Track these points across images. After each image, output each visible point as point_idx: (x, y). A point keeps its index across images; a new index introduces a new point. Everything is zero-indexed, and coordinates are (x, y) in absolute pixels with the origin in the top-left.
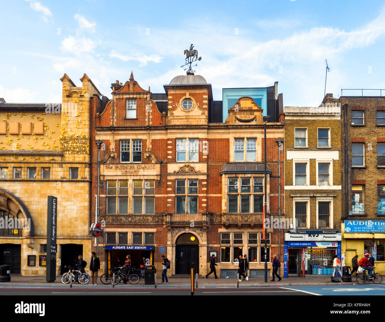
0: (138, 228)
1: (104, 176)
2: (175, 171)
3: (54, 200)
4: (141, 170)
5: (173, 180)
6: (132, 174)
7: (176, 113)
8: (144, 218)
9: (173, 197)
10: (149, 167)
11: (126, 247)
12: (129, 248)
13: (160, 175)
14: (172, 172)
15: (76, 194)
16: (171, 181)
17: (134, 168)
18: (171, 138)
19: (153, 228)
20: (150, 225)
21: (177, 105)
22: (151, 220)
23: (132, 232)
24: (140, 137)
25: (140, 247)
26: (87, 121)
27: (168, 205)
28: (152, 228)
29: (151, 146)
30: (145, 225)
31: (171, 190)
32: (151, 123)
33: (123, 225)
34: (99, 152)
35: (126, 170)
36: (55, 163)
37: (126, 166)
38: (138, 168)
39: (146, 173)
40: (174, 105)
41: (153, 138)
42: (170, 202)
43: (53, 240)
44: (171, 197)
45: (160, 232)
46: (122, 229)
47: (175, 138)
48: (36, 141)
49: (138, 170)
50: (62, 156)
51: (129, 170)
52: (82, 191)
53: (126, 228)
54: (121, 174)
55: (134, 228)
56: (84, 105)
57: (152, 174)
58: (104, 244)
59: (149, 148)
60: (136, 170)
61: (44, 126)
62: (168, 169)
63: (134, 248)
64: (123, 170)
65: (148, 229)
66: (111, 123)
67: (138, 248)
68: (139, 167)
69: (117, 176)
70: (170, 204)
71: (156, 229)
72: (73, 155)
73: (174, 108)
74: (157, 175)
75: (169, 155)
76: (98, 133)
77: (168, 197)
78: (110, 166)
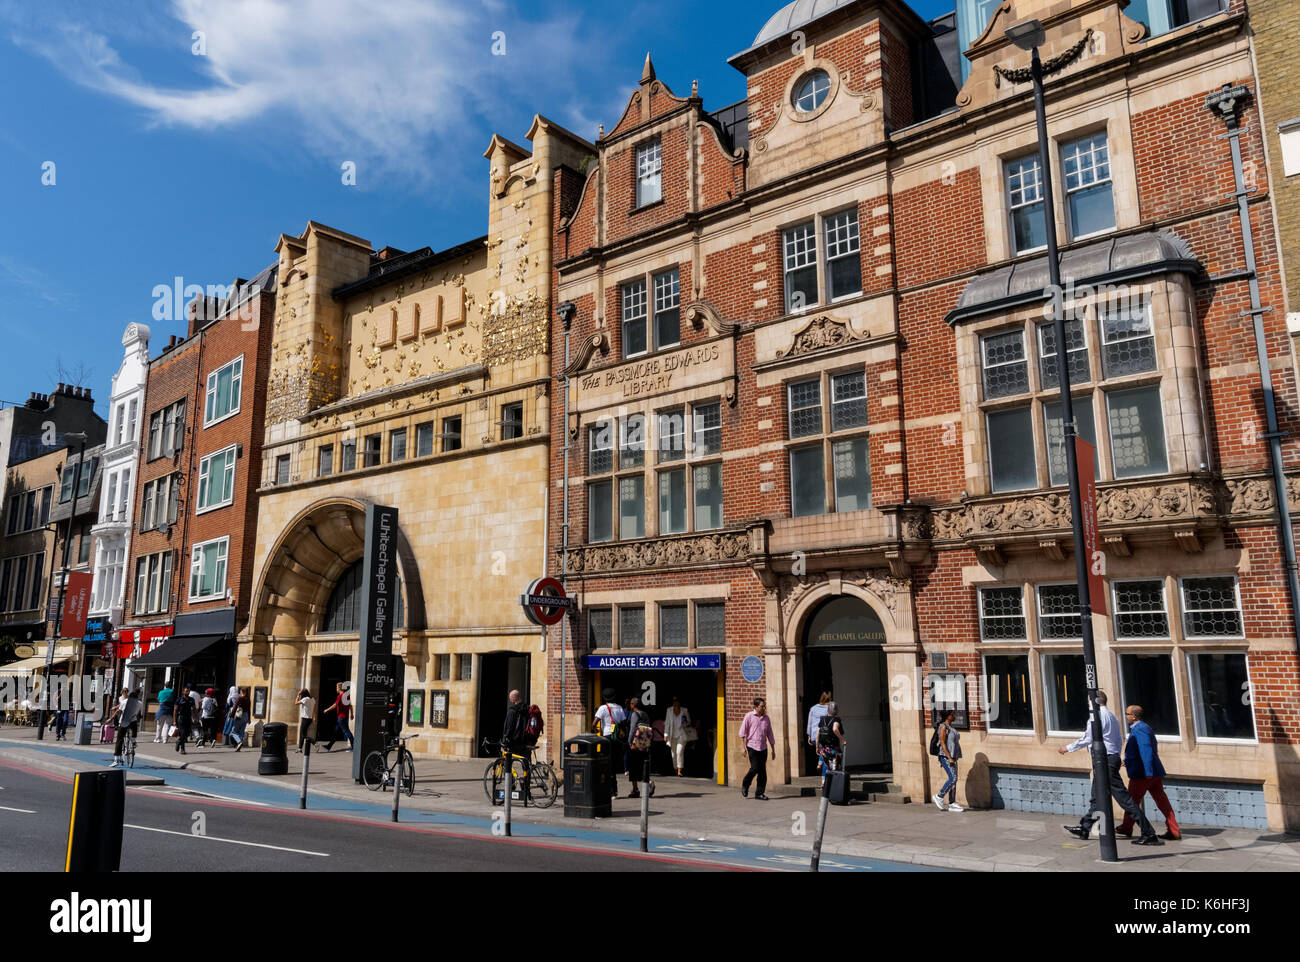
0: (673, 585)
1: (579, 414)
2: (779, 353)
3: (385, 517)
4: (678, 372)
5: (776, 385)
6: (653, 392)
7: (773, 139)
8: (692, 545)
9: (776, 451)
10: (700, 353)
11: (637, 662)
12: (647, 662)
13: (736, 378)
14: (771, 356)
15: (515, 484)
16: (767, 391)
17: (657, 370)
18: (761, 233)
19: (720, 582)
20: (708, 569)
21: (776, 110)
22: (713, 551)
23: (656, 602)
24: (671, 259)
25: (678, 659)
26: (541, 252)
27: (763, 487)
28: (715, 583)
29: (703, 281)
30: (695, 570)
31: (771, 426)
32: (701, 201)
33: (629, 576)
34: (567, 338)
35: (636, 381)
36: (471, 399)
37: (635, 368)
38: (668, 368)
39: (691, 381)
40: (767, 114)
41: (710, 252)
42: (770, 472)
43: (376, 642)
44: (772, 452)
45: (743, 595)
46: (626, 591)
47: (775, 228)
48: (448, 345)
49: (668, 373)
50: (485, 374)
51: (643, 379)
52: (529, 474)
53: (640, 588)
54: (623, 399)
55: (660, 586)
56: (536, 206)
57: (709, 380)
58: (581, 651)
59: (698, 291)
60: (662, 374)
61: (465, 299)
62: (758, 349)
63: (660, 662)
64: (628, 384)
65: (704, 586)
66: (596, 238)
67: (674, 663)
68: (670, 363)
69: (612, 406)
70: (767, 484)
71: (728, 585)
72: (509, 365)
73: (769, 124)
74: (724, 380)
75: (757, 295)
76: (566, 279)
77: (761, 454)
78: (592, 379)
